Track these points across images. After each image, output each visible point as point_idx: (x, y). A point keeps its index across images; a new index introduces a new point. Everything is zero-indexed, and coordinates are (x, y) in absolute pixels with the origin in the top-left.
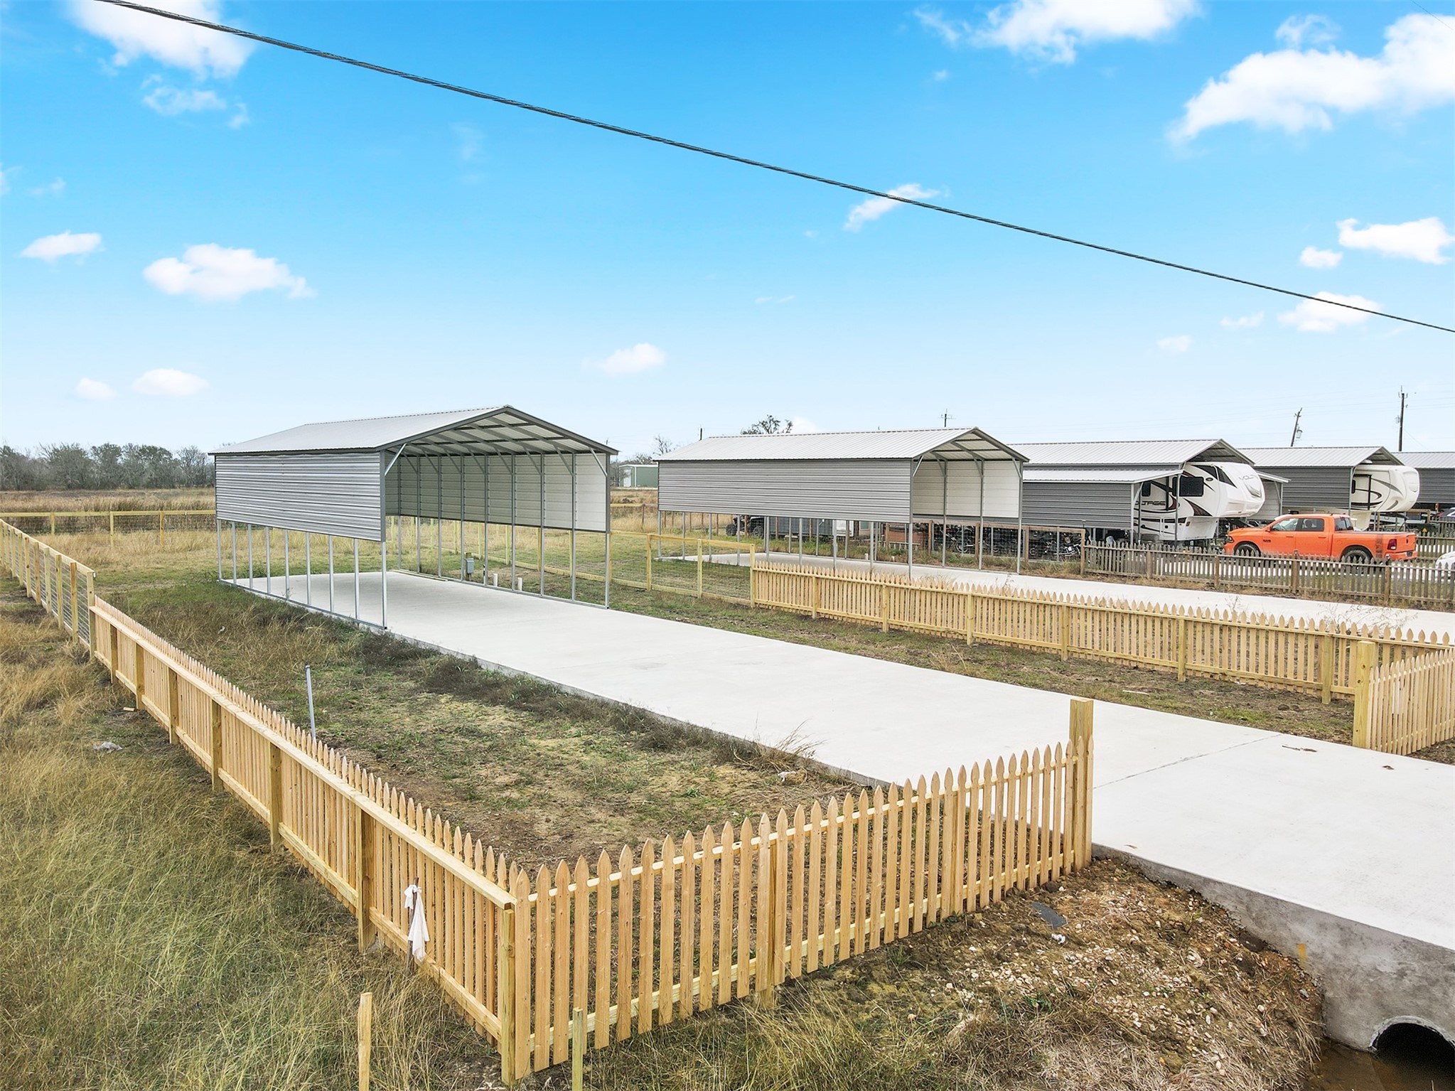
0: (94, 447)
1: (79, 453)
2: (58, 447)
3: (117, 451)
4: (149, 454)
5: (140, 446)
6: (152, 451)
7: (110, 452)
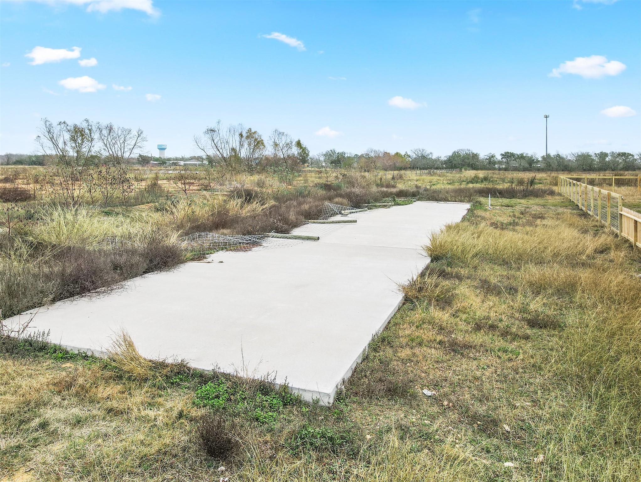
0: (595, 154)
1: (589, 156)
2: (579, 154)
3: (606, 155)
4: (622, 156)
5: (618, 152)
6: (624, 154)
7: (603, 155)
